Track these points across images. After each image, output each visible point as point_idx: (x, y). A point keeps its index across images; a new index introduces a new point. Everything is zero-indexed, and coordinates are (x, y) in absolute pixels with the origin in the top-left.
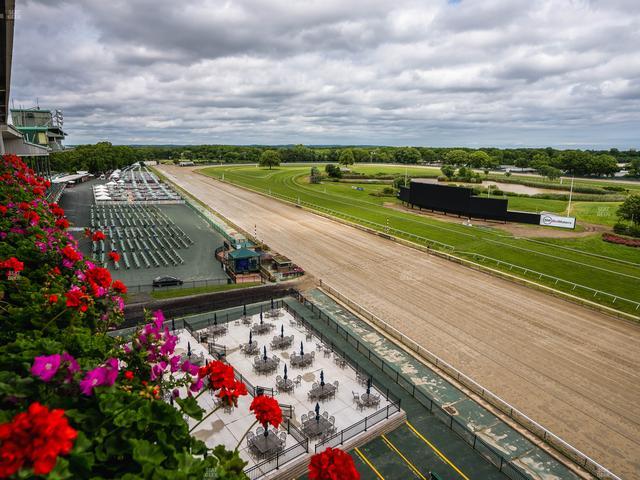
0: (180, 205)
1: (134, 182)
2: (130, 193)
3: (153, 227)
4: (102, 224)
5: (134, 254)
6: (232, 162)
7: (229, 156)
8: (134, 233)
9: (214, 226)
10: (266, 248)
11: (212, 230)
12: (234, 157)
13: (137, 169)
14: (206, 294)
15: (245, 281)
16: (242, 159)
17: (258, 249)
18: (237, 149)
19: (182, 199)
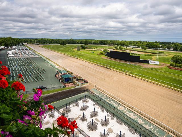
0: (38, 58)
1: (21, 50)
2: (20, 53)
3: (31, 66)
4: (12, 65)
5: (26, 77)
6: (51, 44)
7: (50, 42)
8: (25, 68)
9: (51, 65)
10: (72, 73)
11: (51, 67)
12: (52, 42)
13: (21, 46)
14: (57, 92)
15: (69, 86)
16: (54, 43)
17: (69, 74)
18: (52, 40)
19: (38, 56)
